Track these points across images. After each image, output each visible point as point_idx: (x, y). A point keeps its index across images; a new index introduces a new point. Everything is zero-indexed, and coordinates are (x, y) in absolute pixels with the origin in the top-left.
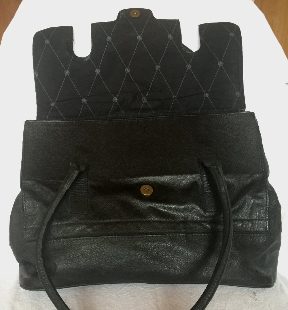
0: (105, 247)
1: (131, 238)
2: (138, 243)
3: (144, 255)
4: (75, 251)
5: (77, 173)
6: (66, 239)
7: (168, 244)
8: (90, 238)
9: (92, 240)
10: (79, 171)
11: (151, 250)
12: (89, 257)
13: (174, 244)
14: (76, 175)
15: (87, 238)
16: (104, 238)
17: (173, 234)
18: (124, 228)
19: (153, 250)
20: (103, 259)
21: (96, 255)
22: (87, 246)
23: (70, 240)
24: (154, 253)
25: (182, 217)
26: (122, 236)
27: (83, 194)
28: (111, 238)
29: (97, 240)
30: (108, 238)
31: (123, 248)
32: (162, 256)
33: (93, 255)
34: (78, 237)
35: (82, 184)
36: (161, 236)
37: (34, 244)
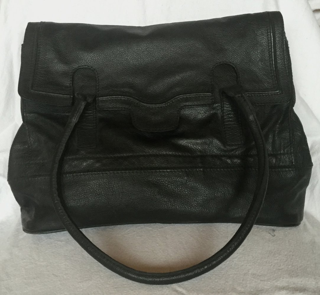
0: (115, 183)
1: (143, 173)
2: (150, 179)
3: (158, 191)
4: (83, 186)
5: (85, 105)
6: (72, 174)
7: (184, 180)
8: (99, 174)
9: (101, 175)
10: (86, 102)
11: (166, 186)
12: (98, 193)
13: (190, 180)
14: (83, 107)
15: (96, 173)
16: (113, 173)
17: (190, 169)
18: (136, 163)
19: (167, 186)
20: (113, 195)
21: (106, 191)
22: (95, 181)
23: (76, 175)
24: (168, 189)
25: (200, 151)
26: (133, 171)
27: (91, 128)
28: (121, 173)
29: (106, 175)
30: (118, 173)
31: (135, 183)
32: (177, 192)
33: (102, 191)
34: (85, 172)
35: (89, 117)
36: (176, 170)
37: (37, 179)
